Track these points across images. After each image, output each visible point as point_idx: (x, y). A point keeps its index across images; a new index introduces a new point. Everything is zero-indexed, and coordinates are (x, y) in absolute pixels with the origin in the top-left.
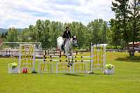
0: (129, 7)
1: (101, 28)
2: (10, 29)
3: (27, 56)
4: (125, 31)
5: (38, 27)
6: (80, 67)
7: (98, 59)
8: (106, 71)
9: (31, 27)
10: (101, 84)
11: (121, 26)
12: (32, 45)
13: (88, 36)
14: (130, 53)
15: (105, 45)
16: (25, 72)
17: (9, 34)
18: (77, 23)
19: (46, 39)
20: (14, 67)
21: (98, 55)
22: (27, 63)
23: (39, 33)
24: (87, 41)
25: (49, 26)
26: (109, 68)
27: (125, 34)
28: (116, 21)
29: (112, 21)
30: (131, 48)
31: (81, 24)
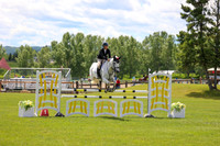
0: (209, 13)
1: (165, 46)
2: (22, 48)
3: (48, 90)
4: (202, 50)
5: (66, 44)
6: (132, 107)
7: (160, 95)
8: (172, 114)
9: (54, 44)
10: (163, 133)
11: (197, 43)
12: (55, 72)
13: (143, 58)
14: (210, 85)
15: (171, 72)
16: (45, 114)
17: (21, 55)
18: (127, 38)
19: (78, 63)
20: (28, 107)
21: (160, 88)
22: (48, 100)
23: (67, 53)
24: (142, 67)
25: (83, 43)
26: (178, 109)
27: (203, 56)
28: (188, 35)
29: (182, 34)
30: (211, 77)
31: (133, 39)
